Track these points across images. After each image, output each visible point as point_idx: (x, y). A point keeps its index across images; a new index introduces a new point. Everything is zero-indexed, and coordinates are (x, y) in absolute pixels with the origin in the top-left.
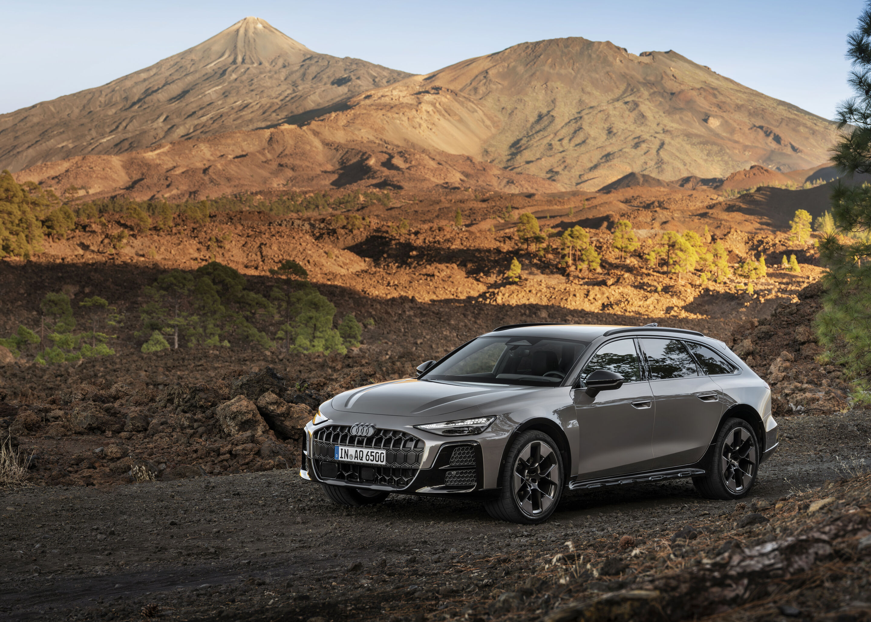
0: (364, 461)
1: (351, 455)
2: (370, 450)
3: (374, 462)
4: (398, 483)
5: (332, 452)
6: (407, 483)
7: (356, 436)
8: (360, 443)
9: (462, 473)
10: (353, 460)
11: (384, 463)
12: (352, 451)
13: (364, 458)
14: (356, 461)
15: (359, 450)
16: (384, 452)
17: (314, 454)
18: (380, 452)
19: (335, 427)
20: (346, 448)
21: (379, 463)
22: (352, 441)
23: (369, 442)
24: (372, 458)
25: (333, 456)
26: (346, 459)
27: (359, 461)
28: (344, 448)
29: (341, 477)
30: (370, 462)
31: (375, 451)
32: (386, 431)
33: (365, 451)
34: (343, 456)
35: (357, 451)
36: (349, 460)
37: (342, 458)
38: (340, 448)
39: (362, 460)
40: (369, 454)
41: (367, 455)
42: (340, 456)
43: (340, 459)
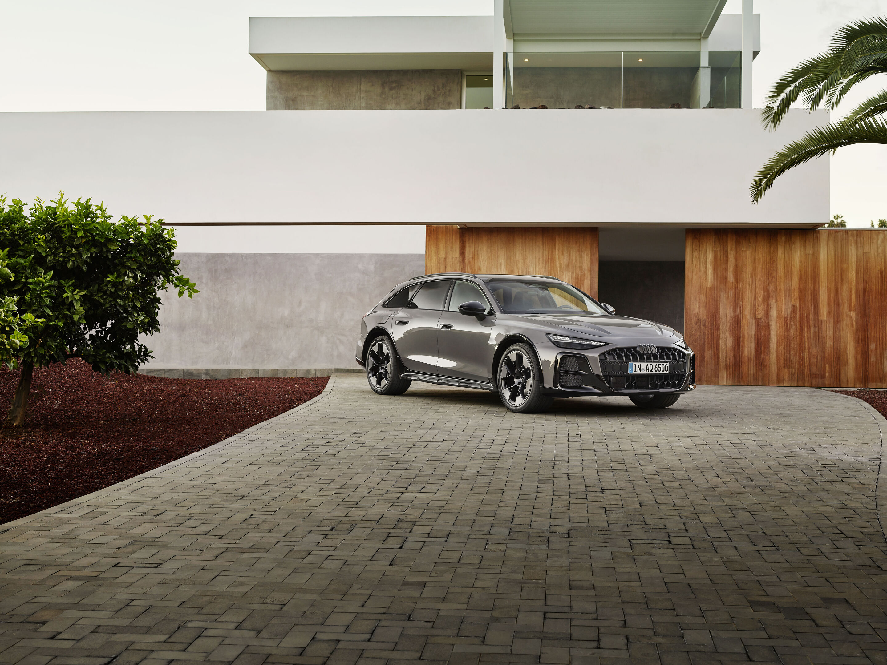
0: (654, 372)
1: (643, 369)
2: (658, 364)
3: (661, 372)
4: (674, 386)
5: (625, 368)
6: (680, 385)
7: (644, 354)
8: (649, 359)
10: (645, 372)
11: (668, 372)
12: (644, 365)
13: (653, 370)
14: (647, 372)
15: (649, 364)
16: (668, 364)
17: (603, 372)
18: (665, 364)
20: (639, 364)
21: (665, 372)
22: (642, 358)
23: (655, 357)
24: (659, 369)
25: (627, 371)
26: (639, 372)
27: (650, 372)
28: (637, 364)
29: (630, 386)
30: (658, 372)
31: (662, 364)
32: (665, 349)
33: (654, 364)
34: (637, 370)
35: (647, 365)
36: (641, 372)
37: (635, 371)
38: (634, 364)
39: (652, 371)
40: (657, 366)
41: (656, 367)
42: (634, 370)
43: (633, 372)
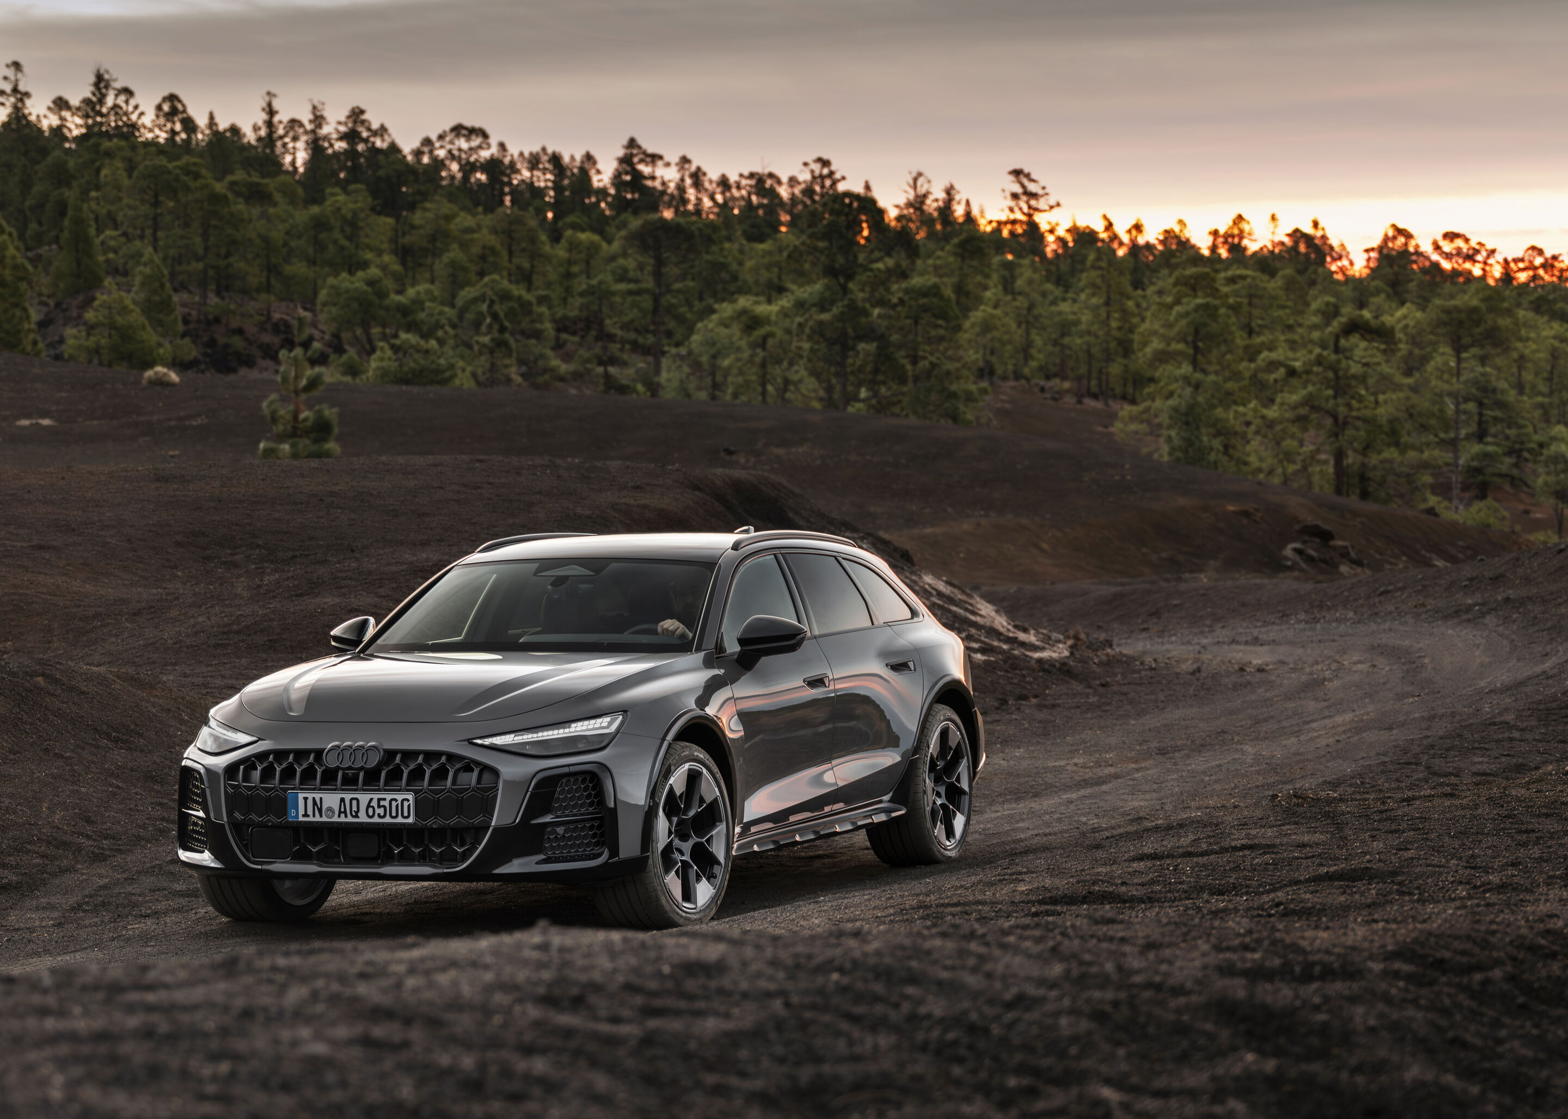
0: (363, 818)
1: (330, 809)
2: (376, 796)
3: (388, 820)
4: (443, 859)
5: (281, 805)
6: (465, 856)
7: (338, 768)
8: (350, 782)
9: (575, 830)
10: (335, 819)
11: (410, 820)
12: (331, 800)
13: (362, 813)
14: (343, 819)
15: (348, 797)
16: (410, 797)
17: (230, 814)
18: (400, 797)
19: (280, 755)
20: (317, 796)
21: (400, 820)
22: (329, 780)
23: (371, 779)
24: (381, 811)
25: (284, 811)
26: (317, 819)
27: (350, 819)
28: (310, 796)
29: (303, 856)
30: (376, 820)
31: (389, 797)
32: (409, 755)
33: (364, 798)
34: (310, 812)
35: (342, 800)
36: (324, 819)
37: (306, 815)
38: (301, 796)
39: (357, 816)
40: (374, 803)
41: (369, 806)
42: (301, 812)
43: (301, 819)
